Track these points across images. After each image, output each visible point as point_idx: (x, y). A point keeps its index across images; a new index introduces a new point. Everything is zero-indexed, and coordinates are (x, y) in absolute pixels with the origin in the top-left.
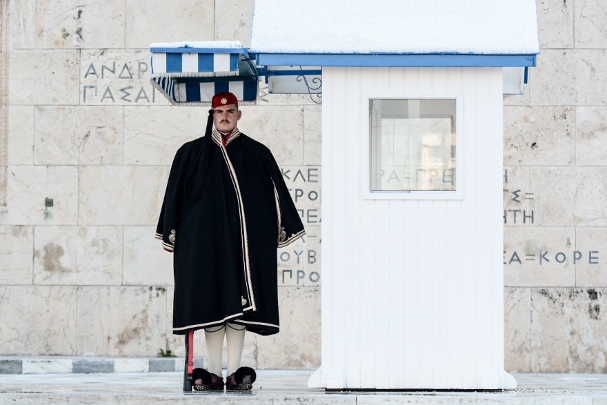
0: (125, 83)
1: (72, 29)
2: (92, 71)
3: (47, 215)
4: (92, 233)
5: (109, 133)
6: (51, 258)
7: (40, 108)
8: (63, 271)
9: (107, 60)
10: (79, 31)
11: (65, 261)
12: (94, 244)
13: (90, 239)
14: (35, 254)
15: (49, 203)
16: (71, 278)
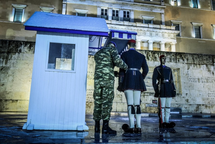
0: (193, 80)
1: (187, 74)
2: (190, 78)
3: (186, 96)
4: (192, 98)
5: (192, 86)
6: (187, 101)
7: (185, 83)
8: (189, 102)
9: (191, 77)
10: (188, 74)
11: (189, 101)
12: (192, 99)
13: (191, 98)
14: (186, 100)
15: (186, 94)
16: (190, 103)
